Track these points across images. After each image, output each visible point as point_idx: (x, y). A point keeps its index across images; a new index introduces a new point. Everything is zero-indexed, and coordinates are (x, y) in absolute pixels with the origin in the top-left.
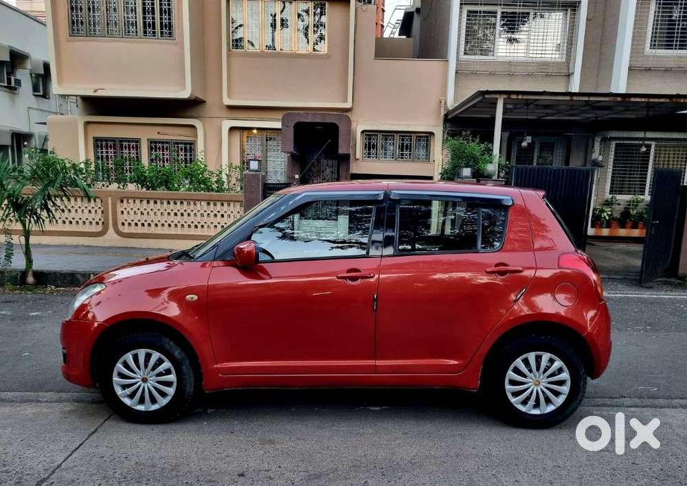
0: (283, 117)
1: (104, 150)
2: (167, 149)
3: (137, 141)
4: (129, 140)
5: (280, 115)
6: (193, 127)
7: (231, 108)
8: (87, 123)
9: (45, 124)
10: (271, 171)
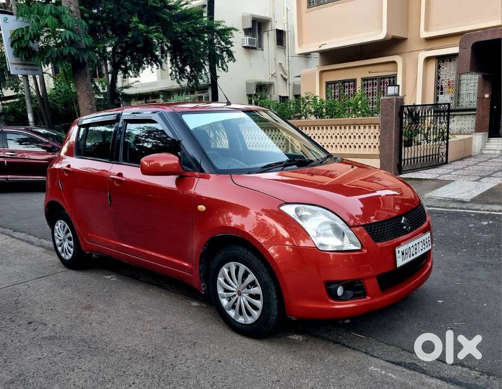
0: (460, 42)
1: (333, 91)
2: (376, 84)
3: (354, 81)
4: (349, 81)
5: (457, 41)
6: (394, 62)
7: (429, 40)
8: (322, 72)
9: (299, 76)
10: (463, 94)
